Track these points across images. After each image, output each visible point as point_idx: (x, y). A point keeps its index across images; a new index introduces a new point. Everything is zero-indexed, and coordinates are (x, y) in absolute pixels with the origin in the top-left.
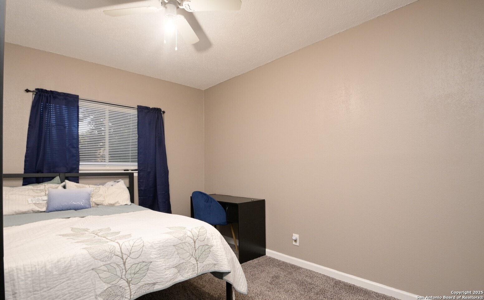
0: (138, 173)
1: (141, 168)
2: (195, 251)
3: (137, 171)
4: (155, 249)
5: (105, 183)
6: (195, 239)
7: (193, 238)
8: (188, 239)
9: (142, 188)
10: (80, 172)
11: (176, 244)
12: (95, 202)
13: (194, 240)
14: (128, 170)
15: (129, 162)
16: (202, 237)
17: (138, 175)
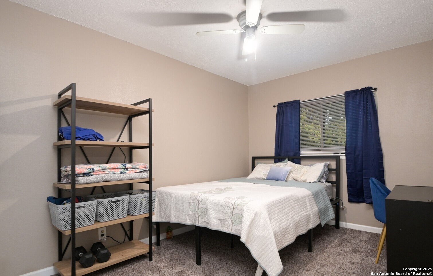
0: (346, 156)
1: (348, 152)
2: (232, 216)
3: (345, 155)
4: (211, 203)
5: (314, 164)
6: (235, 206)
7: (233, 205)
8: (231, 205)
9: (349, 171)
10: (301, 155)
11: (222, 205)
12: (293, 177)
13: (233, 207)
14: (338, 154)
15: (339, 146)
16: (241, 207)
17: (346, 158)
